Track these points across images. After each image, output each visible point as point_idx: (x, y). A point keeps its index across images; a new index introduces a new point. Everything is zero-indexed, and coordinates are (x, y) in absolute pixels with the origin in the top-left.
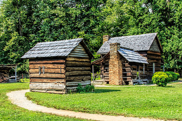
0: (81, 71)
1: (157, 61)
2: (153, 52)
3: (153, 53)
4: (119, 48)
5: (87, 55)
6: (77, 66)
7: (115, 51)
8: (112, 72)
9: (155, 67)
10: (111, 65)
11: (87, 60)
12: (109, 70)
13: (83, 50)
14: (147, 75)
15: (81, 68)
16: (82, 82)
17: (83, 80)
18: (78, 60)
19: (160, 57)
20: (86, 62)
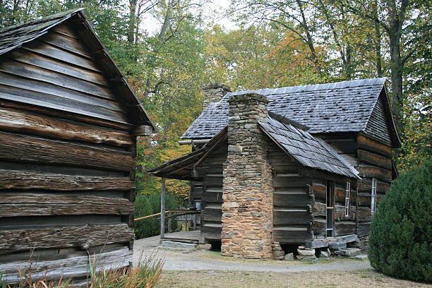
0: (74, 192)
1: (381, 174)
2: (372, 140)
3: (372, 144)
4: (264, 115)
5: (113, 106)
6: (41, 164)
7: (247, 126)
8: (235, 205)
9: (377, 192)
10: (232, 179)
11: (114, 137)
12: (224, 197)
13: (89, 77)
14: (355, 221)
15: (72, 179)
16: (74, 258)
17: (78, 249)
18: (57, 130)
19: (389, 162)
20: (104, 144)
